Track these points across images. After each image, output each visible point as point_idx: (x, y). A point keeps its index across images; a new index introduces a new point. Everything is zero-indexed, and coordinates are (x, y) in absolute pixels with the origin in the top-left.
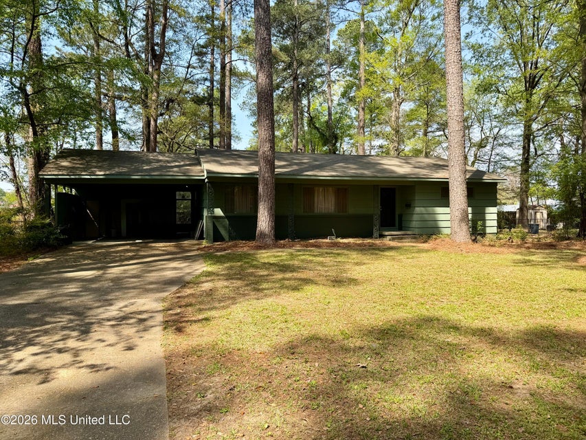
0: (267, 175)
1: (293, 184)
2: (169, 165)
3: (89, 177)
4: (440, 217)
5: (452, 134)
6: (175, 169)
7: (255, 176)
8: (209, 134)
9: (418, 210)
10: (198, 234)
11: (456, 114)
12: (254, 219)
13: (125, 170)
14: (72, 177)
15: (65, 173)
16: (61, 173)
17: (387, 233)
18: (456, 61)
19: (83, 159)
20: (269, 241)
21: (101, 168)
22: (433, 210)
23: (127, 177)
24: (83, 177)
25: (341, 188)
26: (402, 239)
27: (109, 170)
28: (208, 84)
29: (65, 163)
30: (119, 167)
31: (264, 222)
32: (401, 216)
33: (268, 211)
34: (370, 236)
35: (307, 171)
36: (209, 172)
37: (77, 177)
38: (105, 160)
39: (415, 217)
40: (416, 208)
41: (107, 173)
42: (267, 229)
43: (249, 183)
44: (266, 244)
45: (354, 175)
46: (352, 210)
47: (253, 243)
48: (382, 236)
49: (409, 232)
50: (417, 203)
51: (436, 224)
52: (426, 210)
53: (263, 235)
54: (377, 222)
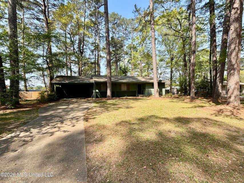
0: (109, 81)
2: (84, 79)
3: (64, 82)
4: (152, 91)
5: (154, 71)
6: (86, 80)
8: (95, 71)
10: (92, 96)
11: (155, 66)
12: (106, 92)
13: (73, 81)
14: (60, 82)
15: (58, 81)
16: (56, 81)
18: (155, 54)
19: (62, 78)
21: (67, 80)
22: (150, 89)
25: (128, 84)
28: (94, 59)
29: (58, 79)
31: (109, 93)
32: (142, 91)
34: (135, 96)
36: (95, 81)
38: (68, 78)
39: (146, 91)
41: (69, 81)
43: (105, 83)
44: (109, 99)
45: (131, 81)
46: (131, 90)
47: (106, 98)
48: (138, 96)
49: (144, 95)
50: (146, 88)
51: (151, 93)
52: (148, 89)
53: (109, 96)
54: (137, 93)
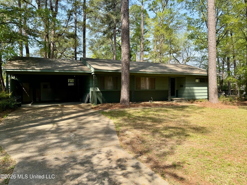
0: (126, 71)
1: (134, 76)
2: (70, 65)
3: (31, 71)
4: (195, 91)
5: (211, 53)
6: (75, 68)
7: (120, 72)
8: (75, 52)
9: (187, 88)
10: (86, 100)
11: (213, 44)
12: (119, 93)
13: (50, 67)
14: (22, 71)
15: (18, 68)
16: (15, 68)
17: (174, 99)
18: (213, 19)
19: (25, 62)
20: (127, 104)
21: (37, 66)
22: (193, 88)
23: (53, 71)
24: (28, 71)
25: (153, 78)
26: (181, 101)
27: (42, 67)
29: (16, 63)
30: (46, 66)
31: (124, 94)
32: (177, 91)
33: (127, 89)
34: (166, 100)
35: (140, 70)
37: (25, 71)
38: (36, 62)
39: (186, 91)
40: (186, 87)
41: (41, 68)
42: (126, 98)
43: (116, 76)
44: (126, 105)
45: (161, 71)
46: (157, 88)
47: (119, 105)
48: (172, 100)
49: (183, 98)
50: (186, 85)
51: (194, 94)
52: (190, 88)
53: (124, 101)
54: (170, 94)
